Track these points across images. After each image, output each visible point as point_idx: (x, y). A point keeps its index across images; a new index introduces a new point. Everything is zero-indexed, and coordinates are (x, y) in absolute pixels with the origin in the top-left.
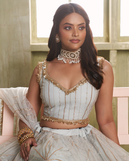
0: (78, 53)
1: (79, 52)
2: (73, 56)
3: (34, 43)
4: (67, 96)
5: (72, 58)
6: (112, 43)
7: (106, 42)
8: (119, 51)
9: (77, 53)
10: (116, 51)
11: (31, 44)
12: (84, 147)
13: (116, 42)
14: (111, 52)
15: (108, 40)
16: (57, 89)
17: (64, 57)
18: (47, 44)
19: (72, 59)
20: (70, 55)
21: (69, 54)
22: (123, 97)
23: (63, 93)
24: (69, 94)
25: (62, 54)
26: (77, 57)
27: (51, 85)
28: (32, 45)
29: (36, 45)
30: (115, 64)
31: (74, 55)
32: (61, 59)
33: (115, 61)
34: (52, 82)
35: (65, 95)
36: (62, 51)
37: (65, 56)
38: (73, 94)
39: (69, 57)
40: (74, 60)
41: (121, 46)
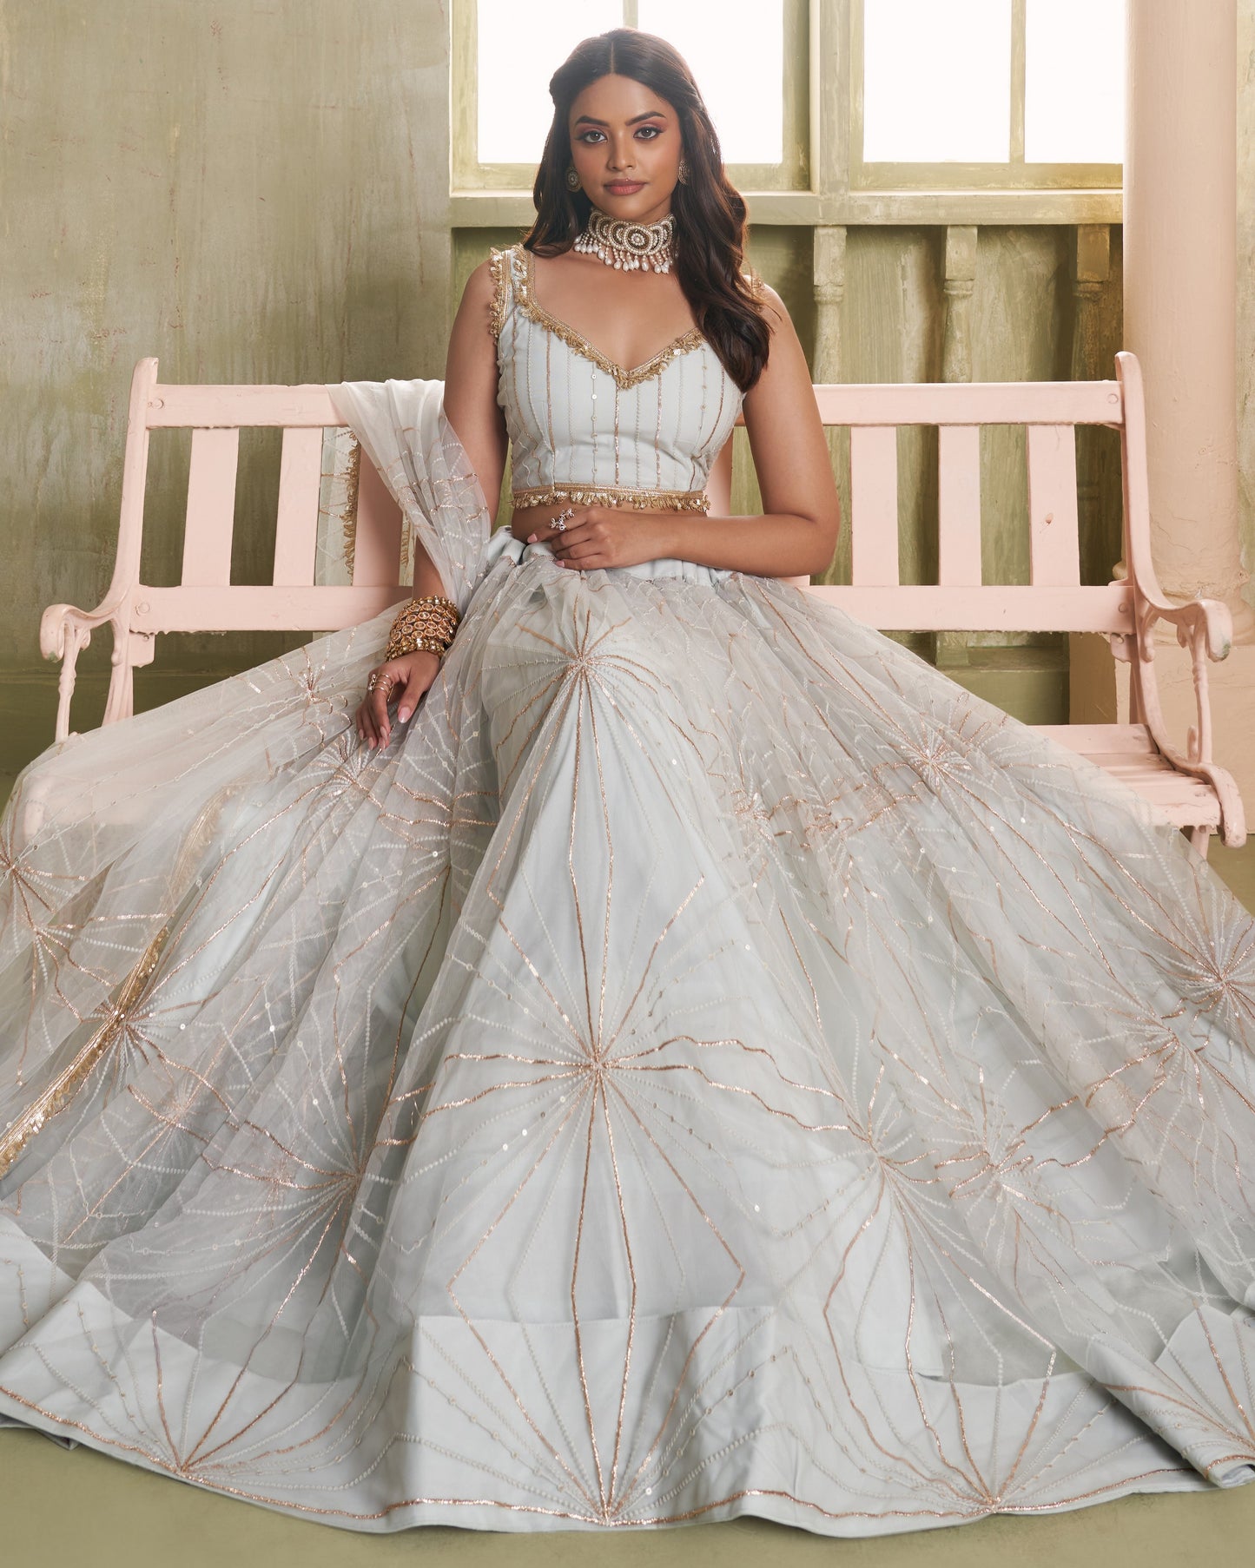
0: (663, 232)
1: (666, 227)
2: (638, 240)
3: (463, 189)
4: (623, 394)
5: (636, 251)
6: (821, 193)
7: (795, 189)
8: (858, 233)
9: (656, 232)
10: (844, 232)
11: (452, 195)
12: (709, 621)
13: (842, 191)
14: (820, 233)
15: (804, 180)
16: (582, 368)
17: (599, 241)
18: (530, 194)
19: (633, 255)
20: (629, 236)
21: (622, 233)
22: (873, 425)
23: (610, 382)
24: (635, 387)
25: (594, 229)
26: (652, 249)
27: (560, 348)
28: (455, 200)
29: (474, 199)
30: (839, 290)
31: (646, 237)
32: (590, 250)
33: (840, 276)
34: (560, 337)
35: (617, 390)
36: (597, 217)
37: (605, 238)
38: (648, 388)
39: (621, 243)
40: (640, 257)
41: (865, 210)
